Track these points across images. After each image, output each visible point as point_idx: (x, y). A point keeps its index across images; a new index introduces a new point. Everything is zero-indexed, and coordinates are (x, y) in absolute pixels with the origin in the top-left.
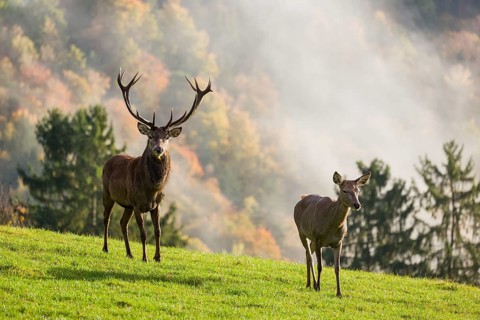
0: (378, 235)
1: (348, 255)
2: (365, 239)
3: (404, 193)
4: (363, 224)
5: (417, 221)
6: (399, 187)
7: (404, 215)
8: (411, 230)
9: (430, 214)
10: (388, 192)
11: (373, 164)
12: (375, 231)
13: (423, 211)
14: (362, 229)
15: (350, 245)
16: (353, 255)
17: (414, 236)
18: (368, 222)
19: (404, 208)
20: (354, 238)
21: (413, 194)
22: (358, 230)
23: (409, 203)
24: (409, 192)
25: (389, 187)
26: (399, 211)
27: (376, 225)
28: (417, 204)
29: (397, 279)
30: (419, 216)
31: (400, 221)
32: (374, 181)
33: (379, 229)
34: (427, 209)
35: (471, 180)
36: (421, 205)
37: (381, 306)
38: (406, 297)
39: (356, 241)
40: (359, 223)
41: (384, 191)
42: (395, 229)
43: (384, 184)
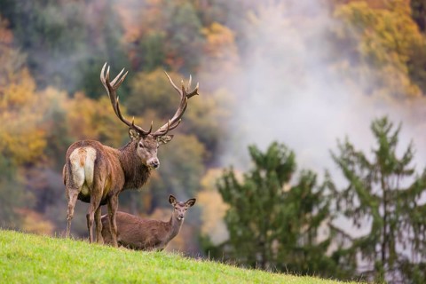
0: (280, 249)
3: (314, 190)
5: (334, 231)
6: (308, 183)
7: (316, 223)
8: (326, 244)
9: (351, 221)
10: (293, 189)
11: (270, 149)
12: (275, 244)
13: (341, 217)
17: (331, 251)
18: (264, 232)
19: (315, 212)
21: (327, 192)
24: (322, 189)
25: (294, 180)
26: (308, 216)
28: (333, 206)
30: (336, 223)
31: (309, 230)
32: (273, 173)
35: (411, 172)
36: (339, 208)
41: (287, 188)
42: (302, 242)
43: (287, 179)
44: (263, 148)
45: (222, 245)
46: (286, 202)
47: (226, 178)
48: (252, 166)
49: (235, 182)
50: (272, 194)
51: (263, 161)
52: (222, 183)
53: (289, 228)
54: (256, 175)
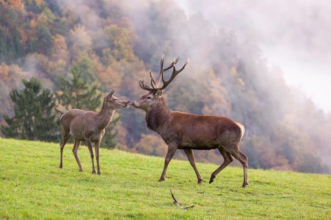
0: (35, 120)
1: (19, 131)
2: (28, 122)
3: (49, 96)
4: (27, 114)
5: (58, 111)
6: (46, 93)
7: (50, 109)
8: (54, 117)
9: (65, 108)
10: (40, 96)
11: (31, 80)
12: (33, 118)
13: (60, 106)
14: (25, 117)
15: (19, 127)
16: (21, 132)
17: (56, 120)
18: (29, 113)
19: (50, 104)
20: (21, 121)
21: (54, 96)
22: (24, 118)
23: (52, 102)
24: (52, 95)
25: (41, 93)
26: (47, 106)
27: (34, 115)
28: (57, 102)
29: (47, 144)
30: (58, 108)
31: (47, 112)
32: (32, 90)
33: (36, 116)
34: (63, 105)
35: (87, 88)
36: (59, 102)
37: (38, 159)
38: (51, 154)
39: (23, 123)
40: (25, 113)
41: (38, 95)
42: (44, 116)
43: (38, 92)
44: (28, 80)
45: (13, 119)
46: (37, 101)
47: (13, 92)
48: (24, 87)
49: (17, 93)
50: (32, 98)
51: (28, 85)
52: (12, 94)
53: (38, 111)
54: (25, 90)
